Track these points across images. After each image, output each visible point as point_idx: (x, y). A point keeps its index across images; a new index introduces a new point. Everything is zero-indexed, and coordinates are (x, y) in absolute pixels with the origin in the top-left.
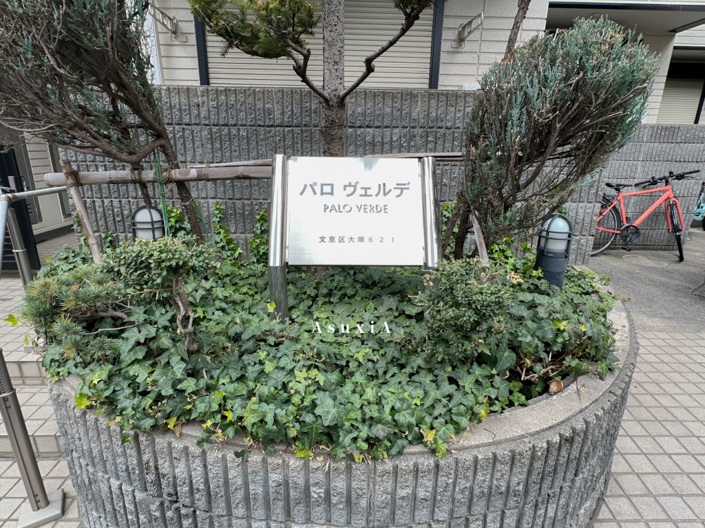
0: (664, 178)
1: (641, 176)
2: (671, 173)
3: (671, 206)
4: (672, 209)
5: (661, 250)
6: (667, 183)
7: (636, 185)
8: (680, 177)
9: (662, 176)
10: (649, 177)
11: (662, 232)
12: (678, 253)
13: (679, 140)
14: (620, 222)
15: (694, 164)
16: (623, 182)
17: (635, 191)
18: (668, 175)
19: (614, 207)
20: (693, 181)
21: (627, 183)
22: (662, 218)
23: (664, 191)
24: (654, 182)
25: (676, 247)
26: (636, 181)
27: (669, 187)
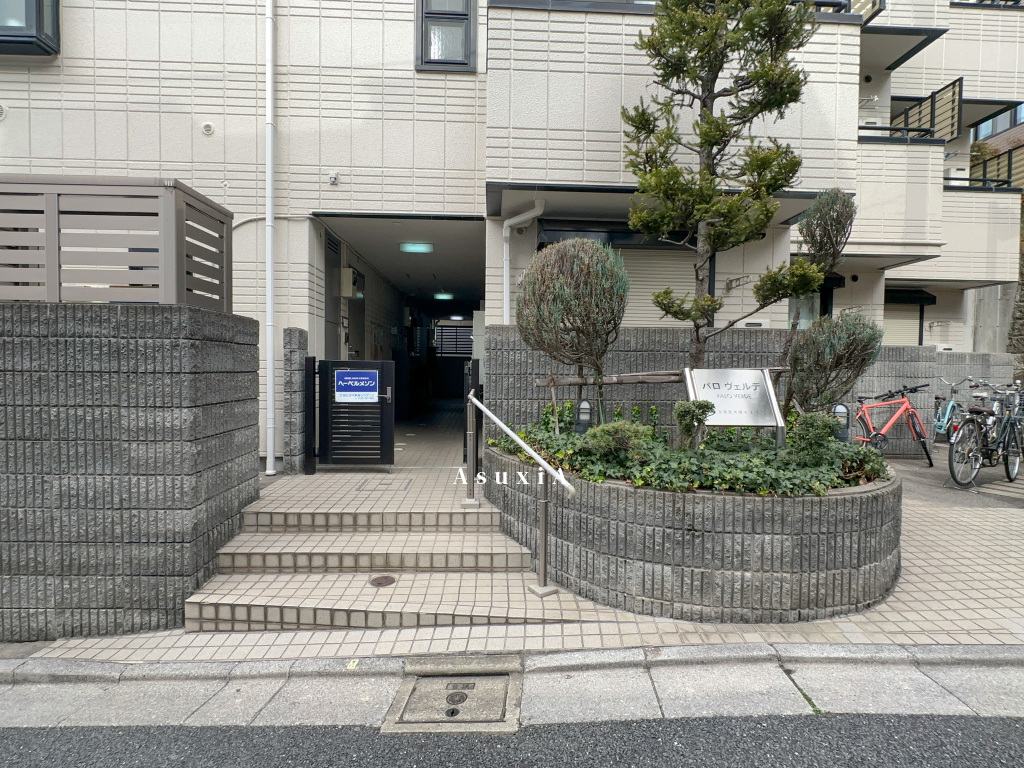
0: (900, 391)
1: (879, 390)
2: (905, 387)
3: (912, 416)
4: (912, 419)
5: (911, 458)
6: (903, 395)
7: (876, 398)
8: (914, 390)
9: (897, 389)
10: (887, 392)
11: (909, 442)
12: (927, 461)
13: (906, 359)
14: (869, 432)
15: (924, 380)
16: (863, 395)
17: (875, 403)
18: (902, 389)
19: (860, 417)
20: (926, 394)
21: (867, 396)
22: (905, 428)
23: (903, 403)
24: (891, 395)
25: (925, 456)
26: (876, 395)
27: (905, 399)
